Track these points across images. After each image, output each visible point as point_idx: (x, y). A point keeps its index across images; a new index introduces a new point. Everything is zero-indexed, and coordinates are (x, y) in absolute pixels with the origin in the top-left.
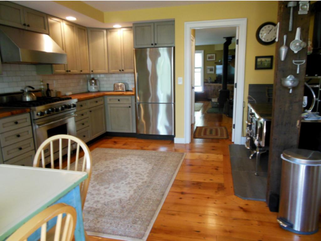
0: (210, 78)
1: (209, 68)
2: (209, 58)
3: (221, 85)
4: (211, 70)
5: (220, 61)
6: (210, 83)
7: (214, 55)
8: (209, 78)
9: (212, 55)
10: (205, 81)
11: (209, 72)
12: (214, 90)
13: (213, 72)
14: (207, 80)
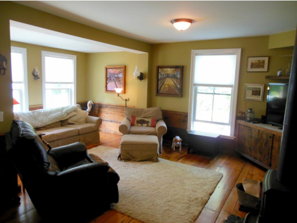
0: (251, 109)
1: (249, 89)
2: (253, 66)
3: (281, 132)
4: (256, 92)
5: (279, 73)
6: (250, 121)
7: (266, 59)
8: (249, 111)
9: (261, 59)
10: (240, 115)
11: (249, 96)
12: (257, 140)
13: (260, 98)
14: (243, 113)
